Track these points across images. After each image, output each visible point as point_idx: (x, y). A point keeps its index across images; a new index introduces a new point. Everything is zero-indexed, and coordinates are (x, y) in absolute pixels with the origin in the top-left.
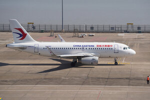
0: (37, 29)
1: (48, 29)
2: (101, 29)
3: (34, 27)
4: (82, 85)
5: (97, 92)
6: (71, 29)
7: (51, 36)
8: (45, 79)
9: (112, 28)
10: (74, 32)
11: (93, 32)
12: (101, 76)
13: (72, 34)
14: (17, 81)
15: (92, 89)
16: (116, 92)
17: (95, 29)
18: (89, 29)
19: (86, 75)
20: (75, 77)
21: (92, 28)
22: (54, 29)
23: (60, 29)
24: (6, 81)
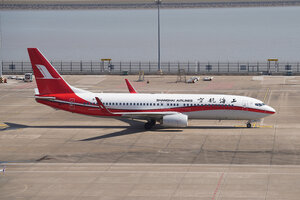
0: (117, 69)
1: (135, 68)
2: (223, 69)
3: (111, 67)
4: (192, 162)
5: (218, 175)
6: (174, 69)
7: (140, 81)
8: (130, 153)
9: (243, 68)
10: (179, 73)
11: (211, 74)
12: (224, 149)
13: (175, 78)
14: (84, 156)
15: (209, 171)
16: (249, 175)
17: (214, 69)
18: (203, 68)
19: (199, 146)
20: (182, 150)
21: (209, 67)
22: (145, 69)
23: (155, 68)
24: (66, 156)
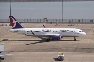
0: (49, 21)
1: (55, 21)
2: (84, 21)
3: (47, 21)
4: (74, 52)
5: (82, 56)
6: (68, 21)
7: (56, 25)
8: (53, 49)
9: (91, 21)
10: (69, 23)
11: (80, 23)
12: (84, 48)
13: (68, 24)
14: (38, 50)
15: (79, 55)
17: (81, 21)
18: (77, 21)
19: (76, 47)
20: (70, 48)
21: (79, 21)
22: (58, 21)
23: (61, 21)
24: (32, 50)
